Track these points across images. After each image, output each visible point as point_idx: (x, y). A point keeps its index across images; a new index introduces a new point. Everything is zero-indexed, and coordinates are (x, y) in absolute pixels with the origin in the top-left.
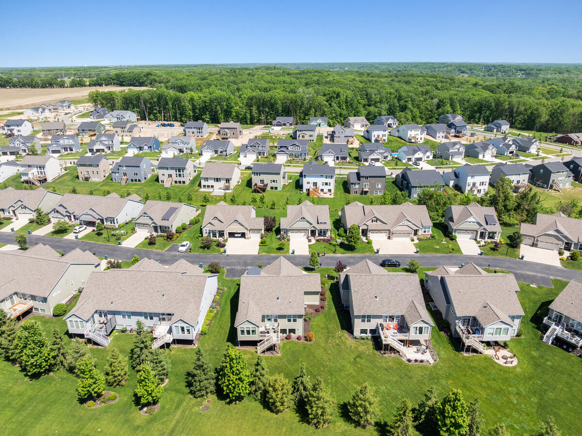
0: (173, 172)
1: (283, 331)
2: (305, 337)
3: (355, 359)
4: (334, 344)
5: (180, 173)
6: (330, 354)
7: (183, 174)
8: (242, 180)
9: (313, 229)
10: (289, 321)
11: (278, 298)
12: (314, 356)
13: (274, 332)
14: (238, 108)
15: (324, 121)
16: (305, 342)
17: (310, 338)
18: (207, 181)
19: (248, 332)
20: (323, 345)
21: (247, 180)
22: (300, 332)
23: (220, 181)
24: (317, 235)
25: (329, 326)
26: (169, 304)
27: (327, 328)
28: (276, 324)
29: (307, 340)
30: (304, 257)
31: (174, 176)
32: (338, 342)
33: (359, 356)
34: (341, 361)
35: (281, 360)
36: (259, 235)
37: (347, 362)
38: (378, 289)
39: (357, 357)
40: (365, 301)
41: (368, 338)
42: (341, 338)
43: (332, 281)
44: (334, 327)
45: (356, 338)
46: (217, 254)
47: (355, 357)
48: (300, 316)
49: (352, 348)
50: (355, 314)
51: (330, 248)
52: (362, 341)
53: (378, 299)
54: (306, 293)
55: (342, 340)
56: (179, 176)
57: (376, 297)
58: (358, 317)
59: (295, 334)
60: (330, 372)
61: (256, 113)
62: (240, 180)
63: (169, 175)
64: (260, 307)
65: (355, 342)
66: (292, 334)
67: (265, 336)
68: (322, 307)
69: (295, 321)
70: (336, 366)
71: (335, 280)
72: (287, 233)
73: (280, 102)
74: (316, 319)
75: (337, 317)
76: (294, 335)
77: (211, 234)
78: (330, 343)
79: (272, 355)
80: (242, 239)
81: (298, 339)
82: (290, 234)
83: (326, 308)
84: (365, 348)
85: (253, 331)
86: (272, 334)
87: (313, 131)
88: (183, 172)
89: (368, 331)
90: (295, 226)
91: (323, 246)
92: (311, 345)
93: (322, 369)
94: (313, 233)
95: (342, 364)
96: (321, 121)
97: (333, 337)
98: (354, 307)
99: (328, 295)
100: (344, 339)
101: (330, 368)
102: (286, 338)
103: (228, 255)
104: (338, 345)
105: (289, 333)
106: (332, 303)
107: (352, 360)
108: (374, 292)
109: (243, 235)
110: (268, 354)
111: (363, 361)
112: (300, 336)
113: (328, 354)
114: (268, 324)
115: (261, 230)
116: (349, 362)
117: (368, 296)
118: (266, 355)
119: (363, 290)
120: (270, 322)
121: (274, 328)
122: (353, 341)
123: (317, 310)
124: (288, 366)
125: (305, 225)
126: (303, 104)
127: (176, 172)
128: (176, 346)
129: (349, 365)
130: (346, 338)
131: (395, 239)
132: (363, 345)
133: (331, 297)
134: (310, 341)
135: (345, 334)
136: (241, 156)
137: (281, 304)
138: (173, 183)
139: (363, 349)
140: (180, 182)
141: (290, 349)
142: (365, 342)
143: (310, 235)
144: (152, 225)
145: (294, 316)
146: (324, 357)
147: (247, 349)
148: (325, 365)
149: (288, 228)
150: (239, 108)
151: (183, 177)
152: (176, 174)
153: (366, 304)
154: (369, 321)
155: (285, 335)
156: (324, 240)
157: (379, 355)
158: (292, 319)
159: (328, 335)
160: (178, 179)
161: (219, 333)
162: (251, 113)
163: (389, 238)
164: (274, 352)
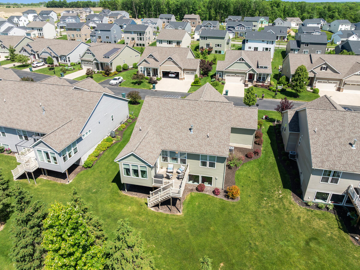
0: (135, 36)
1: (193, 178)
2: (226, 192)
3: (307, 243)
4: (271, 209)
5: (141, 37)
6: (264, 226)
7: (143, 38)
8: (191, 46)
9: (251, 72)
10: (204, 164)
11: (190, 129)
12: (236, 226)
13: (178, 178)
14: (200, 10)
15: (266, 19)
16: (224, 199)
17: (232, 195)
18: (162, 43)
19: (136, 172)
20: (253, 208)
21: (195, 46)
22: (219, 183)
23: (172, 44)
24: (255, 80)
25: (264, 180)
26: (47, 122)
27: (261, 183)
28: (183, 167)
29: (227, 197)
30: (238, 99)
31: (136, 39)
32: (277, 207)
33: (315, 239)
34: (281, 243)
35: (182, 223)
36: (193, 77)
37: (293, 246)
38: (353, 132)
39: (311, 239)
40: (332, 148)
41: (328, 209)
42: (282, 201)
43: (271, 124)
44: (272, 182)
45: (307, 204)
46: (145, 89)
47: (306, 238)
48: (221, 160)
49: (302, 220)
50: (314, 167)
51: (269, 93)
52: (318, 212)
53: (354, 148)
54: (235, 130)
55: (284, 205)
56: (140, 40)
57: (351, 144)
58: (317, 172)
59: (211, 184)
60: (260, 261)
61: (213, 14)
62: (190, 46)
63: (132, 38)
64: (162, 139)
65: (305, 211)
66: (206, 184)
67: (161, 182)
68: (256, 153)
69: (212, 165)
70: (273, 252)
71: (276, 123)
72: (223, 76)
73: (232, 5)
74: (245, 167)
75: (277, 168)
76: (209, 185)
77: (145, 71)
78: (265, 207)
79: (169, 213)
80: (176, 80)
81: (214, 192)
82: (226, 77)
83: (262, 155)
84: (323, 224)
85: (143, 172)
86: (174, 180)
87: (256, 21)
88: (143, 36)
89: (330, 197)
90: (231, 69)
91: (261, 91)
92: (234, 206)
93: (247, 253)
94: (251, 77)
95: (285, 248)
96: (263, 20)
97: (269, 197)
98: (312, 156)
99: (265, 137)
100: (287, 204)
101: (262, 253)
102: (197, 189)
103: (156, 91)
104: (276, 211)
105: (203, 182)
106: (270, 149)
107: (302, 243)
108: (348, 137)
109: (177, 76)
110: (163, 211)
111: (323, 249)
112: (217, 189)
113: (261, 226)
114: (171, 165)
115: (195, 70)
116: (297, 248)
117: (336, 142)
118: (160, 211)
119: (327, 130)
120: (175, 162)
121: (179, 171)
122: (303, 209)
123: (248, 155)
124: (190, 236)
125: (242, 68)
126: (250, 7)
127: (138, 35)
128: (45, 178)
129: (296, 254)
130: (290, 203)
131: (346, 92)
132: (319, 219)
133: (270, 141)
134: (232, 199)
135: (290, 196)
136: (195, 34)
137: (193, 138)
138: (135, 45)
139: (321, 225)
140: (140, 45)
141: (199, 207)
142: (323, 214)
143: (247, 79)
144: (94, 62)
145: (212, 158)
146: (253, 231)
147: (136, 196)
148: (253, 245)
149: (224, 70)
150: (202, 11)
151: (143, 40)
152: (138, 38)
153: (334, 152)
154: (335, 181)
155: (196, 183)
156: (262, 86)
157: (351, 242)
158: (208, 163)
159: (262, 193)
160: (140, 42)
161: (107, 168)
162: (210, 13)
163: (339, 89)
164: (173, 208)
